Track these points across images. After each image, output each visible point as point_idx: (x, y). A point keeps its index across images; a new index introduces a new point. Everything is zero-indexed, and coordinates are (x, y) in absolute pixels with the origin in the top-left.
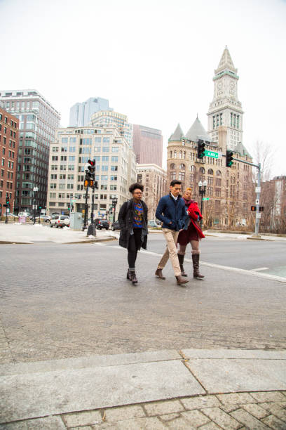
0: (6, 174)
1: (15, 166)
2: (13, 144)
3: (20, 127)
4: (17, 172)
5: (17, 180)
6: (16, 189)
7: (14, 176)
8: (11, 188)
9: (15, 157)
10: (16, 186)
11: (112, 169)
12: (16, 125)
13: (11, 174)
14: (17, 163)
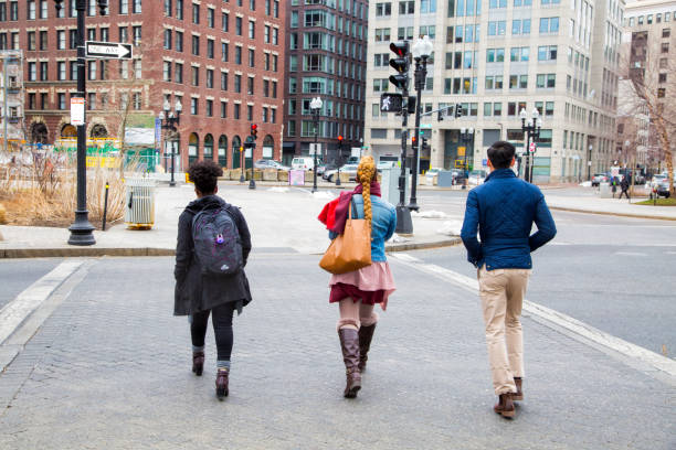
0: (261, 61)
1: (282, 37)
4: (288, 54)
5: (288, 75)
6: (286, 95)
7: (281, 64)
8: (275, 96)
9: (282, 14)
10: (286, 89)
11: (540, 56)
13: (273, 60)
14: (288, 30)
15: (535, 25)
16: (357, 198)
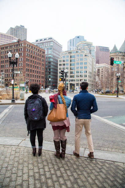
0: (41, 73)
1: (44, 69)
2: (43, 61)
3: (46, 53)
4: (45, 72)
5: (45, 75)
6: (45, 78)
7: (44, 73)
8: (43, 78)
9: (44, 66)
10: (45, 77)
12: (44, 53)
14: (45, 68)
15: (83, 67)
16: (59, 96)
